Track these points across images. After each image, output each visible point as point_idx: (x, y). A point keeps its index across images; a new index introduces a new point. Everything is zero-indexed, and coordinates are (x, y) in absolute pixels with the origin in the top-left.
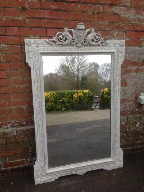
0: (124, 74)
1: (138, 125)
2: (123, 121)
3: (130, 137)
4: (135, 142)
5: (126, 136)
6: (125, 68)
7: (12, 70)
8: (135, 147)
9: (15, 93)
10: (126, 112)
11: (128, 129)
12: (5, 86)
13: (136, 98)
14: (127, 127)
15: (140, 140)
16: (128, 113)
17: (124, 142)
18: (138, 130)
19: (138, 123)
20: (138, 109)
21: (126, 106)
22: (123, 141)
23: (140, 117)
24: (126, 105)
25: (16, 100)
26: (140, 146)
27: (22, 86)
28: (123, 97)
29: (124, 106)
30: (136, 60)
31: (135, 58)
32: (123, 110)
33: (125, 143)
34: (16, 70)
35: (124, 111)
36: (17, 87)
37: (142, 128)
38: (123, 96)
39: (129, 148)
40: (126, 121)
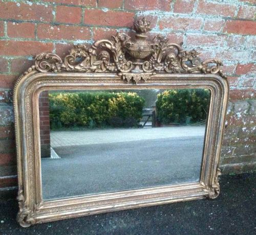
2: (239, 112)
3: (245, 143)
4: (251, 155)
5: (239, 142)
8: (250, 164)
9: (12, 21)
10: (248, 93)
11: (245, 128)
14: (245, 123)
16: (252, 95)
17: (231, 152)
21: (250, 81)
22: (229, 152)
24: (252, 78)
25: (16, 39)
27: (31, 4)
28: (251, 60)
29: (248, 79)
32: (244, 88)
33: (234, 155)
35: (246, 91)
36: (19, 4)
38: (251, 57)
39: (238, 164)
40: (245, 112)
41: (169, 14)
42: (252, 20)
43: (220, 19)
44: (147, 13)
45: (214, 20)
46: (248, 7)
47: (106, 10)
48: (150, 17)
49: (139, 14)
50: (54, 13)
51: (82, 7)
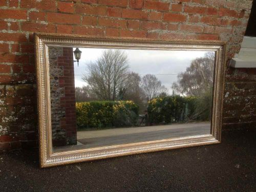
0: (219, 26)
1: (226, 96)
6: (220, 17)
7: (84, 3)
12: (72, 25)
13: (229, 60)
15: (227, 115)
18: (226, 101)
19: (228, 93)
20: (229, 76)
23: (230, 84)
26: (225, 124)
27: (93, 27)
30: (234, 9)
31: (233, 6)
34: (88, 4)
36: (87, 27)
37: (231, 100)
41: (165, 31)
42: (211, 34)
43: (193, 34)
44: (153, 31)
45: (190, 34)
46: (209, 27)
47: (131, 30)
48: (155, 33)
49: (149, 32)
50: (104, 32)
51: (119, 28)
